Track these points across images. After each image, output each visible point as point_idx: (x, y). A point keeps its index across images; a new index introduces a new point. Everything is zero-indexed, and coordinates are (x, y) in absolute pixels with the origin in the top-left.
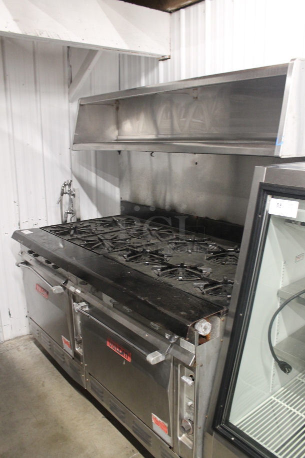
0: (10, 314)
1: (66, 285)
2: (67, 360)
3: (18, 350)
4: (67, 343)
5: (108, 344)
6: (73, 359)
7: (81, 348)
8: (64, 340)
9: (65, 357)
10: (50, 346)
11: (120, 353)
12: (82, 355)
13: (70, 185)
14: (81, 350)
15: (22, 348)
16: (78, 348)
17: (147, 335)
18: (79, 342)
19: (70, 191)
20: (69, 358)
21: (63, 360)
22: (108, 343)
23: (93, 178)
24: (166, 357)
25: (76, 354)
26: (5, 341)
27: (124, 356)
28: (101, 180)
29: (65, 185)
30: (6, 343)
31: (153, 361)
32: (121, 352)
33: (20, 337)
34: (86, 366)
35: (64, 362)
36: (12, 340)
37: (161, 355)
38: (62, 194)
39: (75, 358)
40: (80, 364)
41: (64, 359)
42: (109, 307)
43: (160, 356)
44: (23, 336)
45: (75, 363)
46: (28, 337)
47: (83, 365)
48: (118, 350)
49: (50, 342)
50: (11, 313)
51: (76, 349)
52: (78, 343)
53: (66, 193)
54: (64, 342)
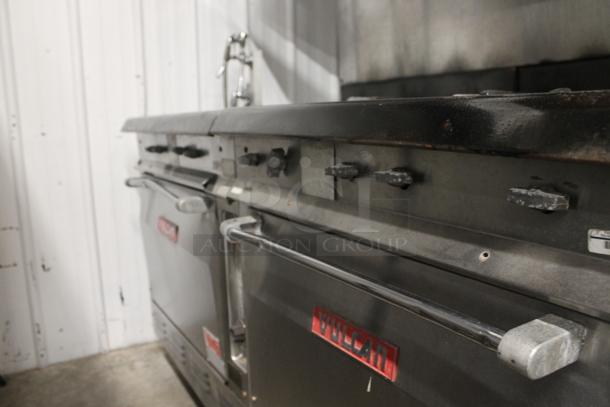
0: (122, 299)
1: (211, 189)
2: (214, 387)
3: (132, 367)
4: (213, 343)
5: (317, 328)
6: (227, 383)
7: (245, 356)
8: (208, 336)
9: (211, 380)
10: (184, 355)
11: (355, 352)
12: (245, 371)
13: (243, 44)
14: (245, 361)
15: (139, 365)
16: (237, 355)
17: (482, 257)
18: (240, 340)
19: (243, 54)
20: (217, 380)
21: (206, 387)
22: (315, 323)
23: (288, 52)
24: (582, 349)
25: (232, 369)
26: (111, 351)
27: (373, 362)
28: (303, 59)
29: (234, 41)
30: (113, 354)
31: (538, 360)
32: (358, 347)
33: (142, 345)
34: (254, 402)
35: (209, 392)
36: (125, 349)
37: (566, 333)
38: (228, 58)
39: (232, 383)
40: (240, 396)
41: (208, 384)
42: (321, 202)
43: (563, 340)
44: (146, 344)
45: (229, 394)
46: (155, 346)
47: (247, 398)
48: (348, 341)
49: (183, 348)
50: (125, 296)
51: (234, 358)
52: (236, 341)
53: (235, 58)
54: (207, 344)
